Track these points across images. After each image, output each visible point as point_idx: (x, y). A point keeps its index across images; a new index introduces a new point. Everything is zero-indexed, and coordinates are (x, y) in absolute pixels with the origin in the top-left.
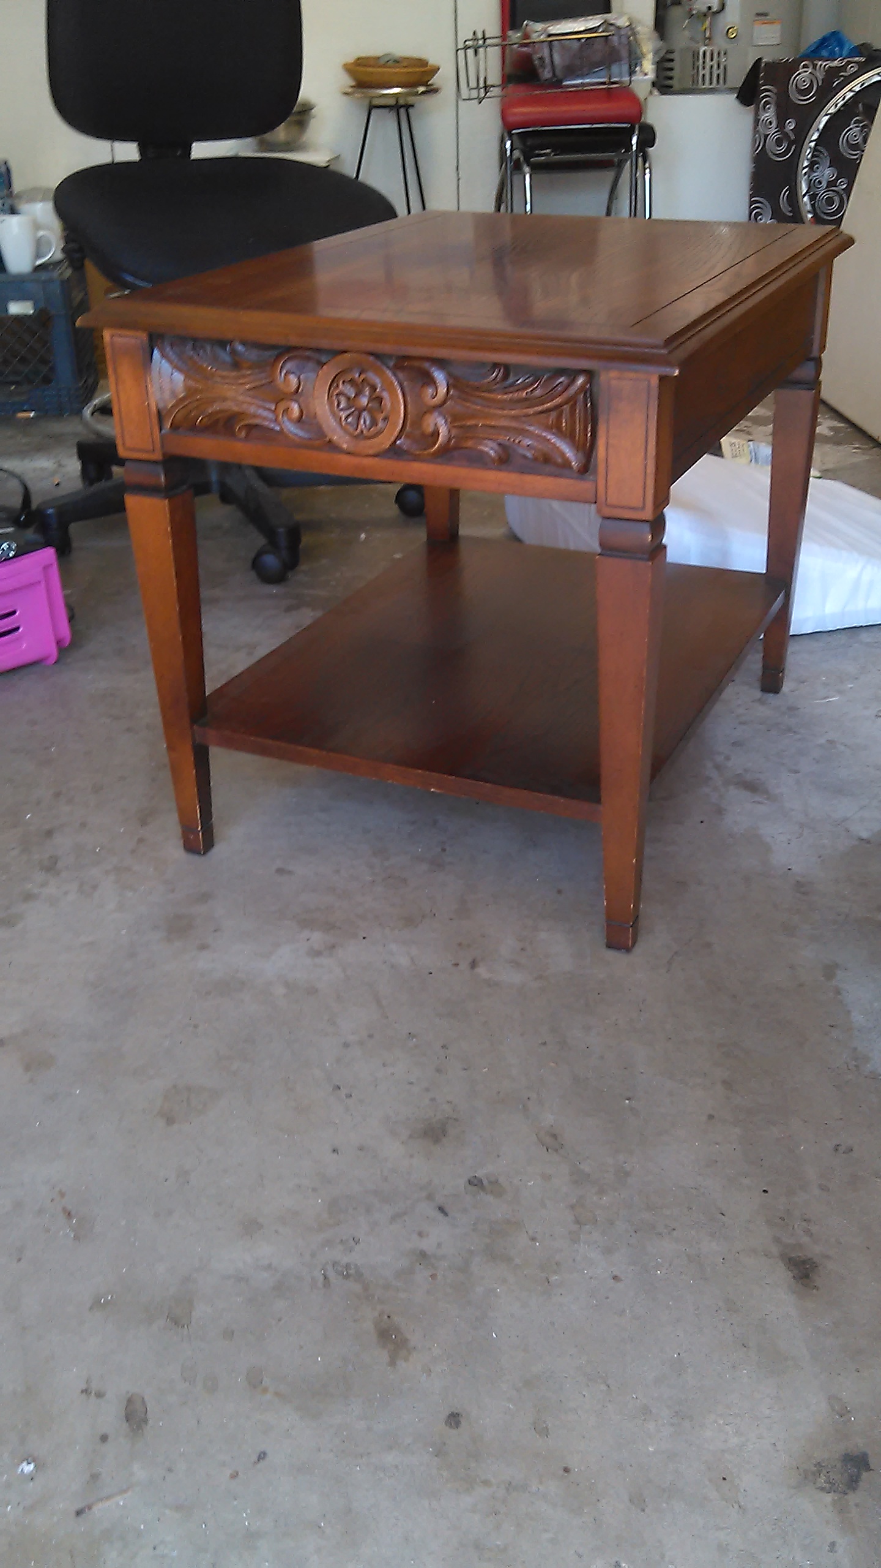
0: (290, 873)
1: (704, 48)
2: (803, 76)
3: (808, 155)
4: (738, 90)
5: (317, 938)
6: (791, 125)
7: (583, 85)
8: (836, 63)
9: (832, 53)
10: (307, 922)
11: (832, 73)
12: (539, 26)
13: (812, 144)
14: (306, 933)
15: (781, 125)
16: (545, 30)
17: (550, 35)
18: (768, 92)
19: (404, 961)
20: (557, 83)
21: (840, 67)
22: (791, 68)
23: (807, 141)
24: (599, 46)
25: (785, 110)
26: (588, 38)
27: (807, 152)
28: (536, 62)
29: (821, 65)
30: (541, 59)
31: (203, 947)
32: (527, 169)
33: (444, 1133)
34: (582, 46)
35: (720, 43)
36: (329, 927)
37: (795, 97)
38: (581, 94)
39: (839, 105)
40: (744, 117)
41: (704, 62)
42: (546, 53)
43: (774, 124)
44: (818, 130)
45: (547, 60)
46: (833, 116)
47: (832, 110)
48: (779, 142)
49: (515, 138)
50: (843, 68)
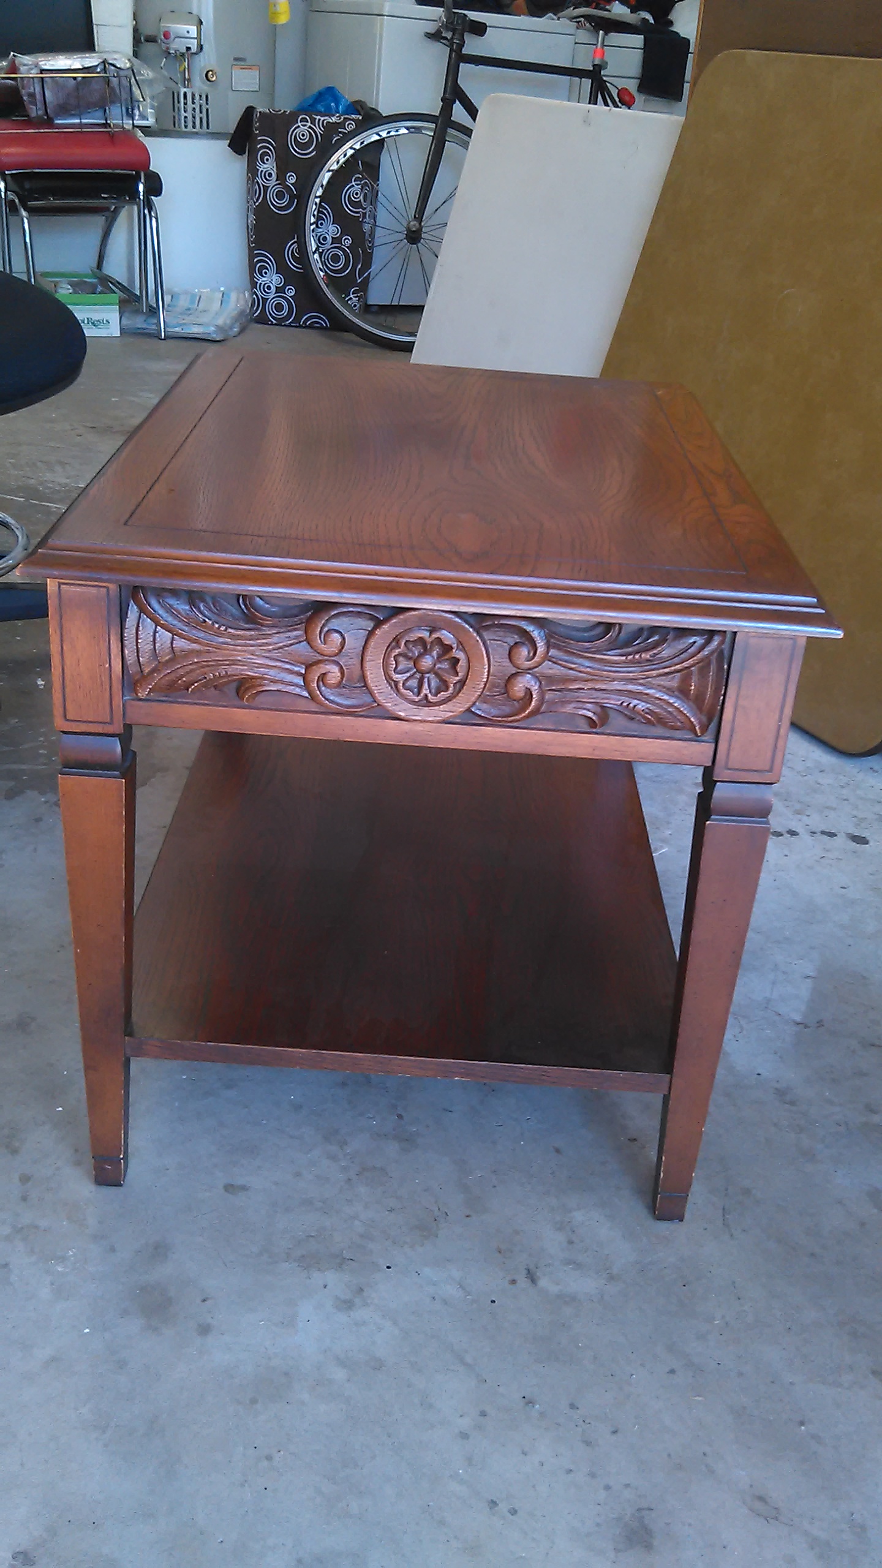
0: (244, 1188)
1: (185, 90)
2: (302, 129)
3: (314, 211)
4: (230, 137)
5: (335, 1281)
6: (291, 179)
7: (81, 125)
8: (334, 119)
9: (329, 108)
10: (309, 1262)
11: (331, 128)
12: (27, 59)
13: (318, 200)
14: (317, 1277)
15: (281, 177)
16: (37, 65)
17: (42, 71)
18: (265, 143)
19: (451, 1291)
20: (49, 122)
21: (339, 123)
22: (290, 119)
23: (312, 197)
24: (96, 86)
25: (285, 163)
26: (83, 77)
27: (312, 208)
28: (25, 98)
29: (319, 120)
30: (32, 95)
31: (205, 1330)
32: (24, 213)
33: (649, 1532)
34: (78, 84)
35: (199, 85)
36: (340, 1262)
37: (295, 151)
38: (79, 136)
39: (341, 162)
40: (238, 165)
41: (185, 104)
42: (38, 89)
43: (274, 176)
44: (322, 186)
45: (39, 97)
46: (336, 173)
47: (335, 167)
48: (280, 196)
49: (9, 179)
50: (342, 125)
